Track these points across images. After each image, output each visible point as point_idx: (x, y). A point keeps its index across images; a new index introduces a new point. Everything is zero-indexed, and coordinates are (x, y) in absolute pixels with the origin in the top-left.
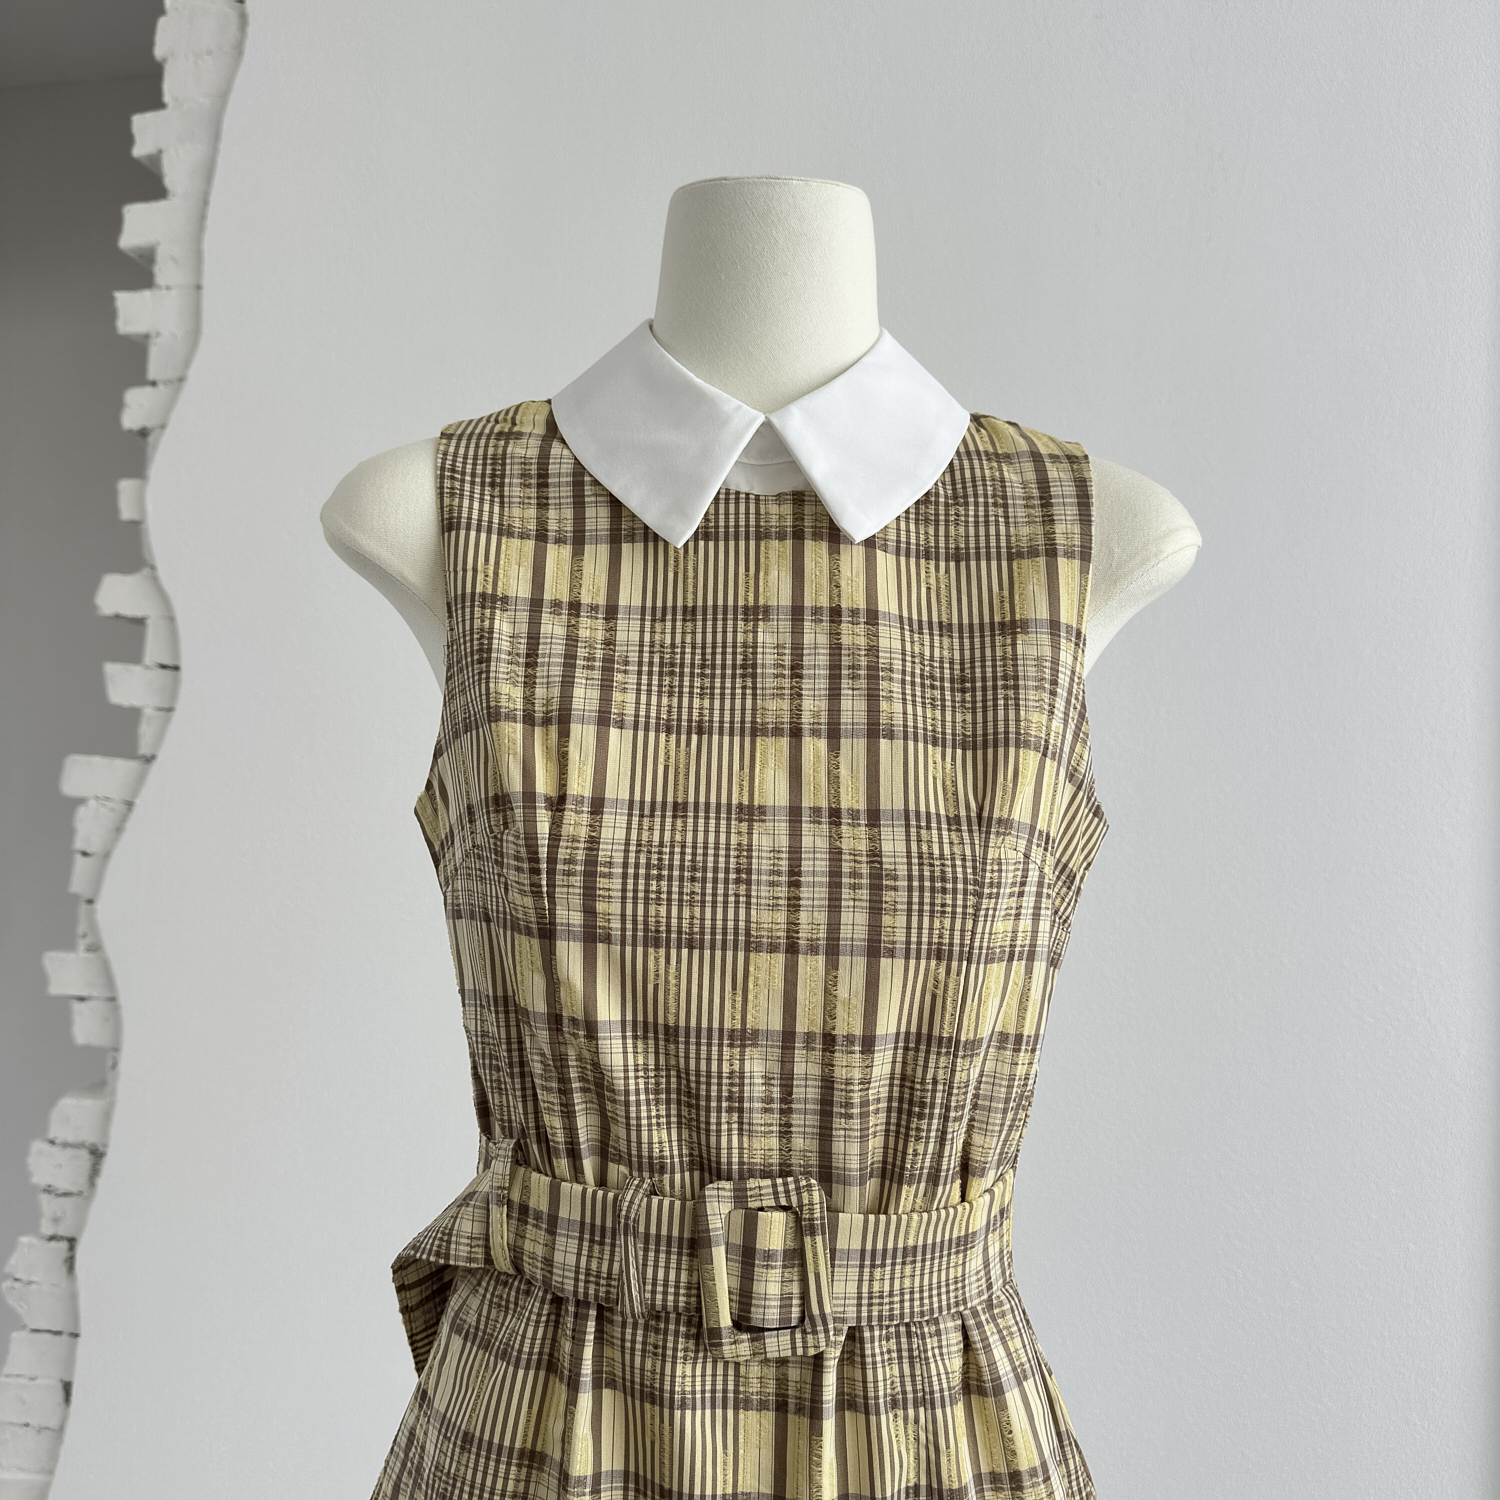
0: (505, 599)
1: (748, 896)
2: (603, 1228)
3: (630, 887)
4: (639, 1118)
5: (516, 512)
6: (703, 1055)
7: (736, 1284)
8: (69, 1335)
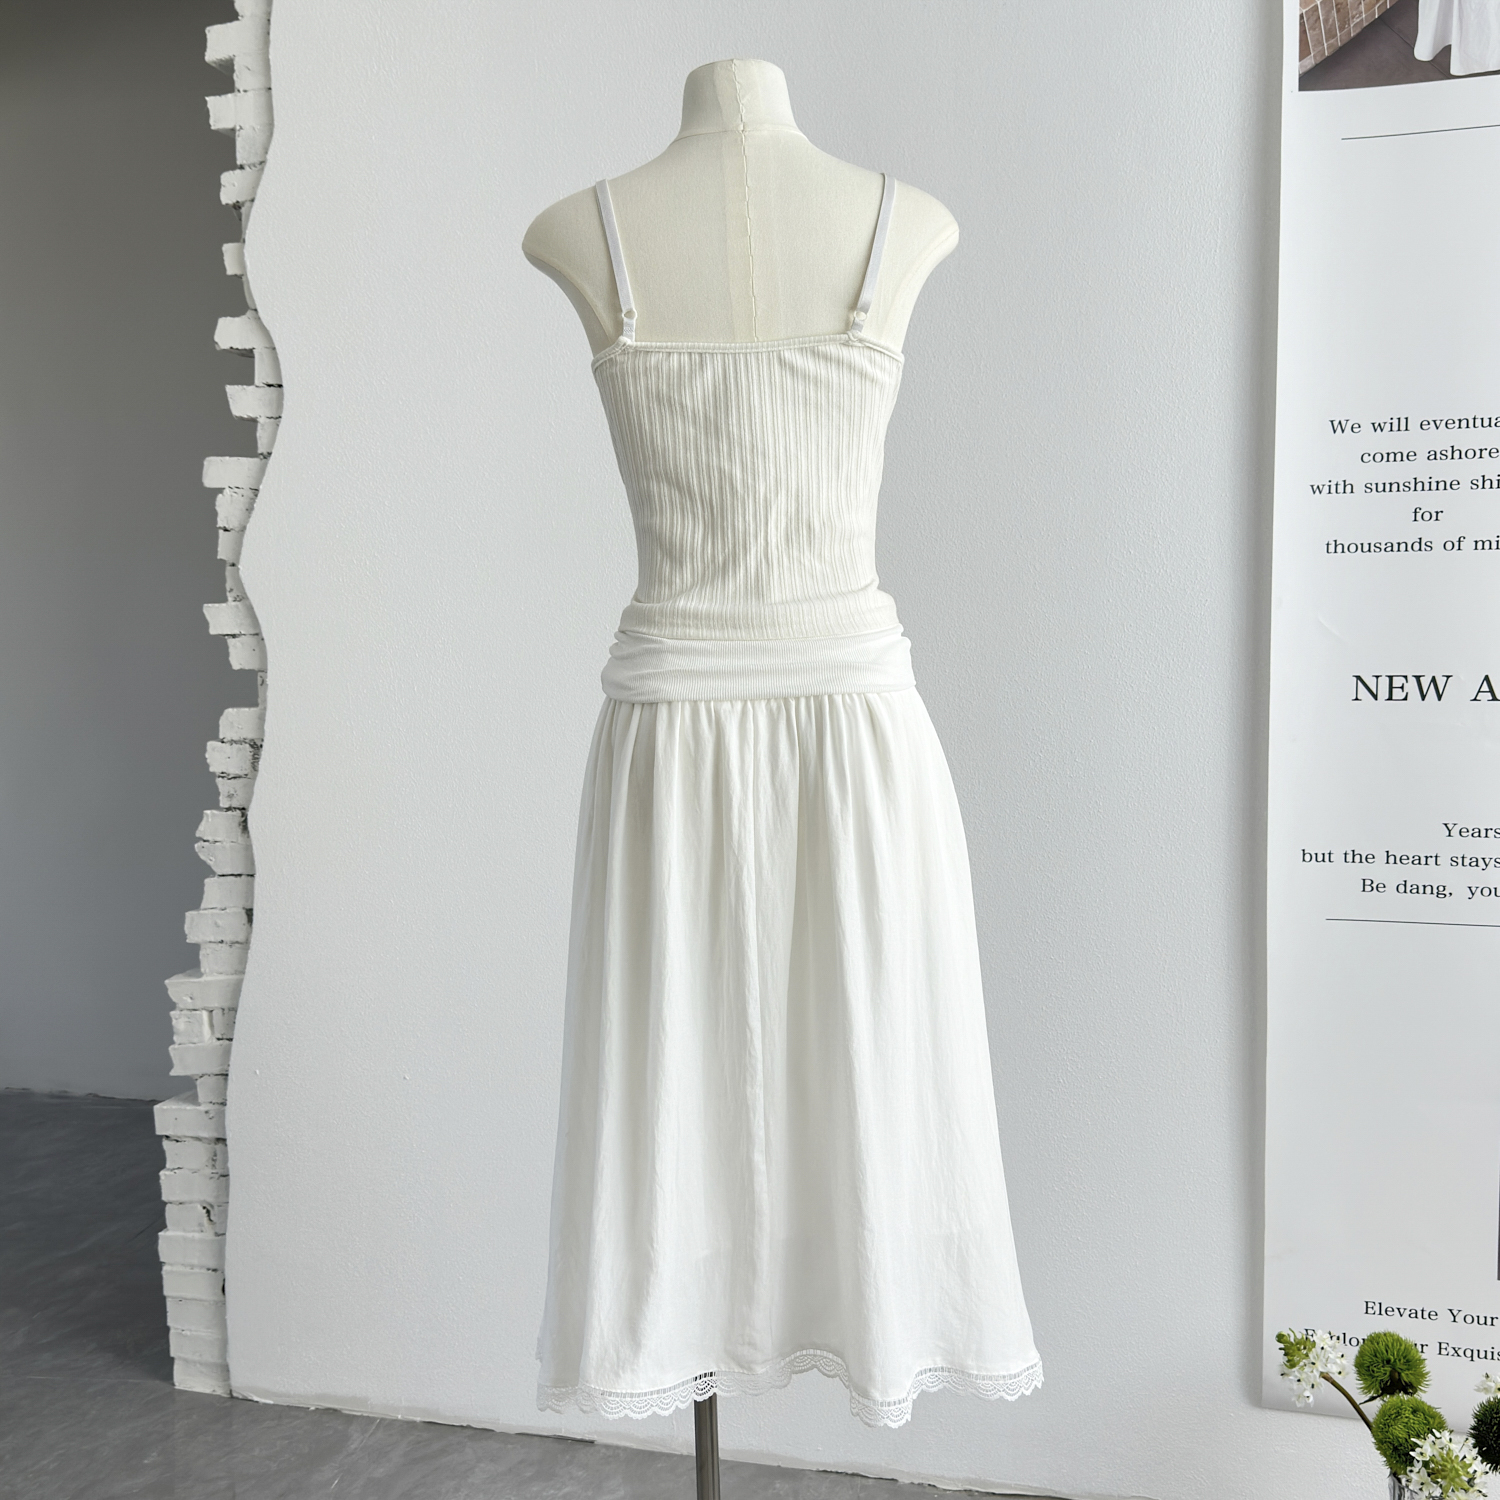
8: (248, 875)
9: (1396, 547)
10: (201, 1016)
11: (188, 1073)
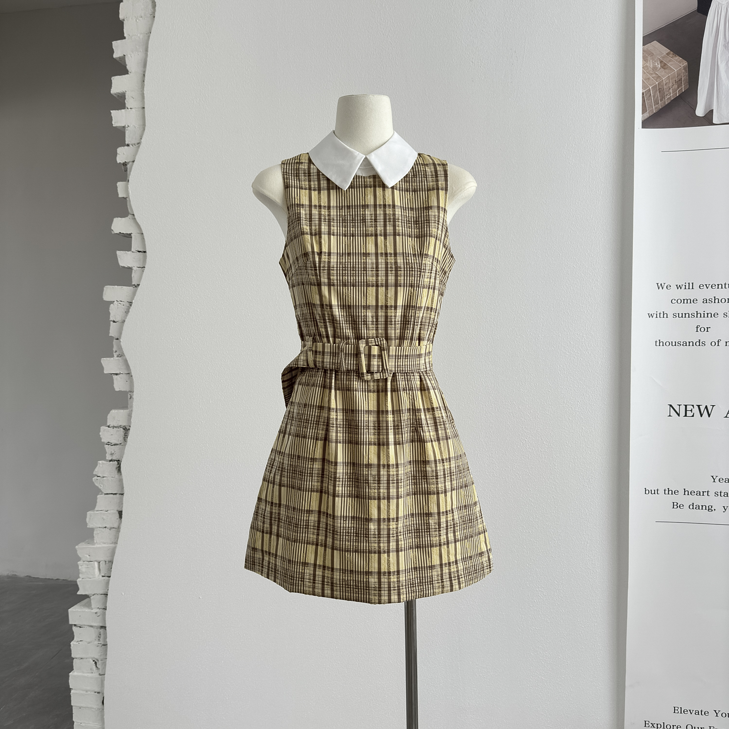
0: (303, 205)
1: (366, 274)
2: (336, 352)
3: (338, 272)
4: (343, 327)
5: (303, 183)
6: (357, 311)
7: (367, 363)
8: (120, 494)
9: (688, 344)
10: (94, 564)
11: (87, 593)
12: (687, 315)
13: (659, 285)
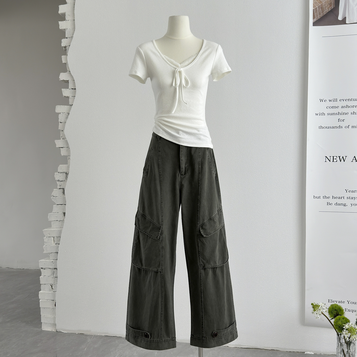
8: (64, 204)
9: (334, 128)
10: (51, 238)
11: (48, 252)
12: (334, 114)
13: (321, 100)
